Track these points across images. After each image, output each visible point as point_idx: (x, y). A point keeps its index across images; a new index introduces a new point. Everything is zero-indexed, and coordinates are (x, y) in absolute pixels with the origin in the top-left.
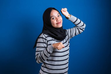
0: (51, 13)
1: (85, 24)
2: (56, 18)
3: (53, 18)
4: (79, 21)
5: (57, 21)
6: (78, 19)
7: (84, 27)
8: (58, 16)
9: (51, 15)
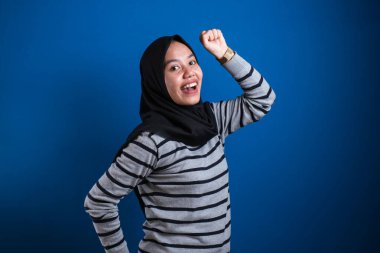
0: (169, 50)
1: (273, 92)
2: (183, 67)
3: (173, 69)
4: (256, 76)
5: (184, 77)
6: (255, 71)
7: (270, 101)
8: (190, 64)
9: (168, 58)
